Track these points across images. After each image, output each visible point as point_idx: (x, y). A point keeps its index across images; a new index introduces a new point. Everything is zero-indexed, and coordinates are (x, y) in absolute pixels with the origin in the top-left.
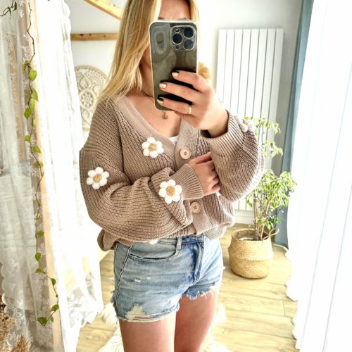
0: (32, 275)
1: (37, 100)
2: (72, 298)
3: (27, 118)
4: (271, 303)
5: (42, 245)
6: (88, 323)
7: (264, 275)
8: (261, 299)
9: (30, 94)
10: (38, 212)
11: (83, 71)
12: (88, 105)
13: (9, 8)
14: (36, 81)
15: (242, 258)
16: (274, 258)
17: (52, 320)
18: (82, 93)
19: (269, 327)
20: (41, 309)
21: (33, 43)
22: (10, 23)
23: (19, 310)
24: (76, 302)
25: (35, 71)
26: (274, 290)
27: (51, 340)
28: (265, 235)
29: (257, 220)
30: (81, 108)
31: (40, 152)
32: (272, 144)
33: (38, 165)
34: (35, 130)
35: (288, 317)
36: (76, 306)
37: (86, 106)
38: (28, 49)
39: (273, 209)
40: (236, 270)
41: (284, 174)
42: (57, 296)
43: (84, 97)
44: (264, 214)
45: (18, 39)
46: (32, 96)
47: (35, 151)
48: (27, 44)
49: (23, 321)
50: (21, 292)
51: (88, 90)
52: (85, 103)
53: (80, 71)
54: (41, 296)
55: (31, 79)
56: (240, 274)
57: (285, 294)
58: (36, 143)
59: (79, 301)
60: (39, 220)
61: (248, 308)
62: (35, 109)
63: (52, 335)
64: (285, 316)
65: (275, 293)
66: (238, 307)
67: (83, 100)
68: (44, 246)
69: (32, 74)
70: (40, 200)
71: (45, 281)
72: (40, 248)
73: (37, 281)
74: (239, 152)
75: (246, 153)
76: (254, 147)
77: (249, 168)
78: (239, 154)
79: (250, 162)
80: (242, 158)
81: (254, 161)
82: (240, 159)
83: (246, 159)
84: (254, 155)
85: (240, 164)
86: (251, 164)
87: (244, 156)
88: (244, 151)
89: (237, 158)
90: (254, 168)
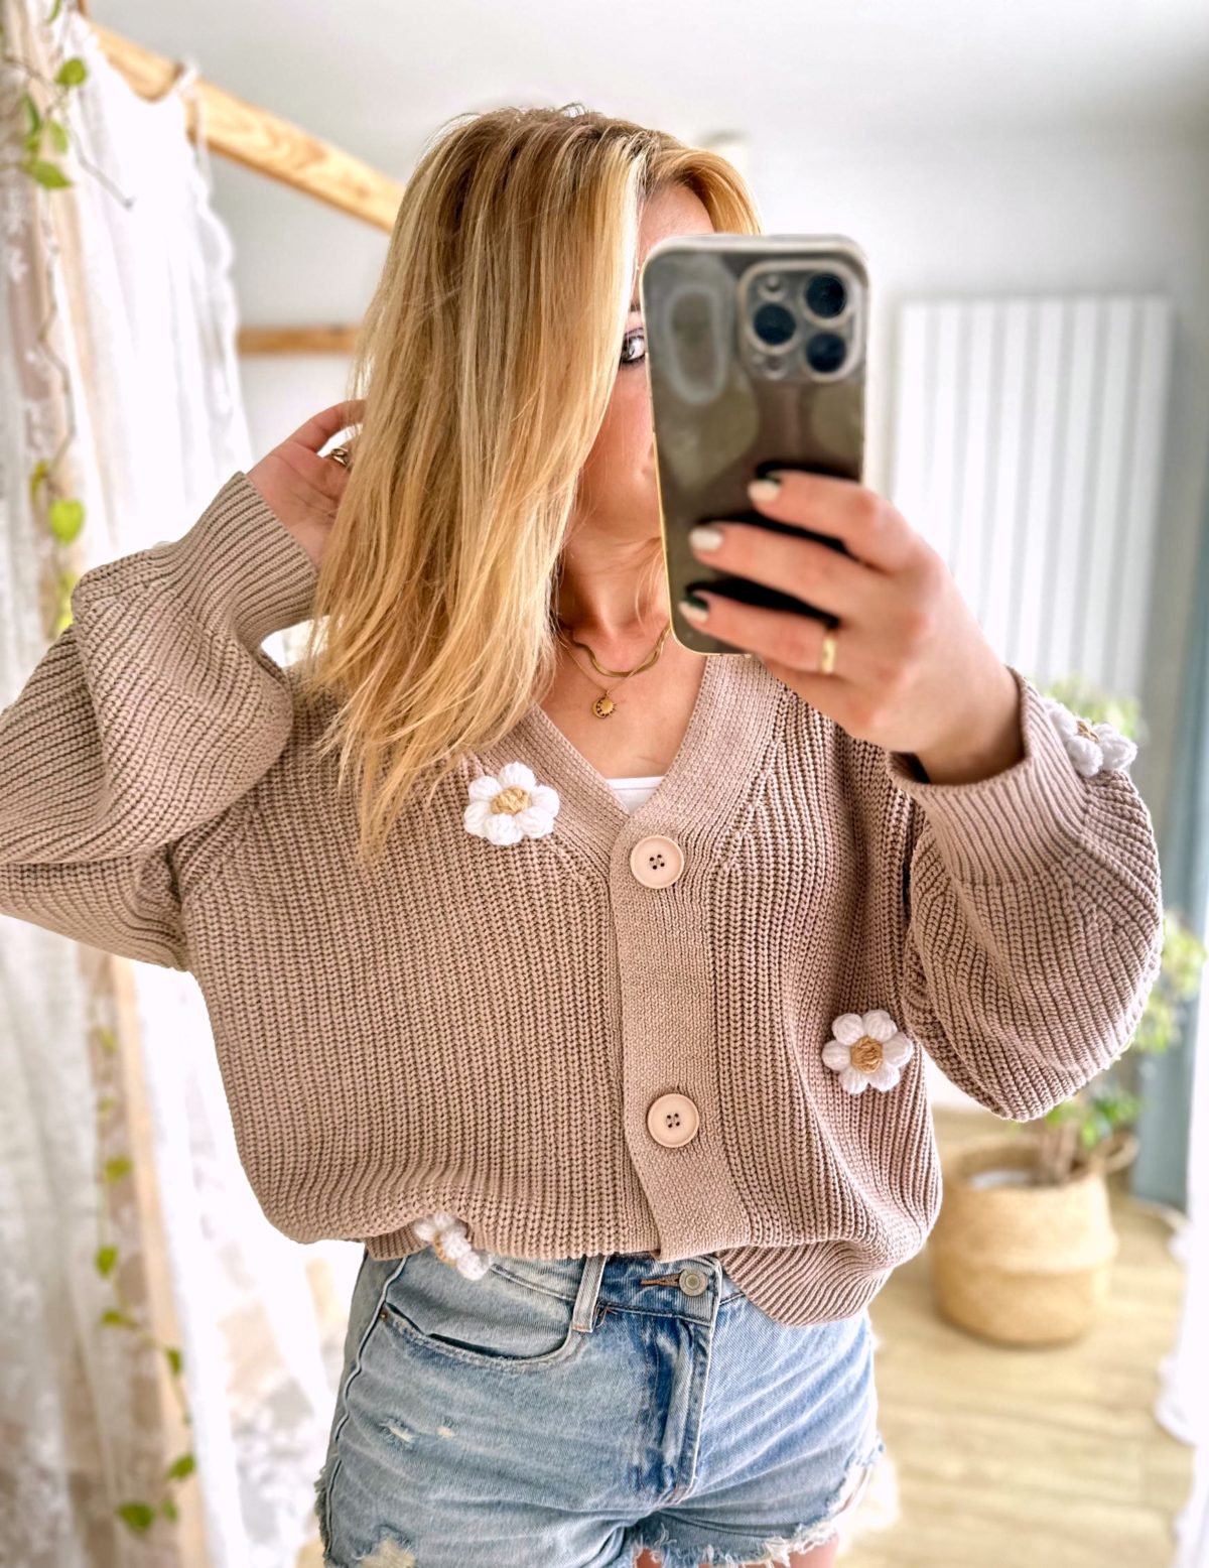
0: (92, 1332)
4: (1091, 1453)
5: (126, 1213)
7: (1067, 1331)
10: (108, 1076)
17: (172, 1513)
20: (133, 1470)
23: (44, 1474)
28: (1077, 1166)
35: (1157, 1509)
49: (56, 1518)
50: (48, 1401)
54: (130, 1420)
57: (1150, 1412)
60: (114, 1115)
61: (995, 1468)
64: (1143, 1505)
65: (1115, 1408)
68: (136, 1216)
69: (61, 515)
70: (114, 1032)
71: (144, 1358)
72: (121, 1224)
73: (111, 1358)
74: (1069, 864)
75: (1103, 866)
76: (1135, 838)
77: (1118, 938)
78: (1071, 871)
79: (1123, 913)
80: (1084, 888)
81: (1141, 907)
82: (1074, 898)
83: (1104, 898)
84: (1139, 876)
85: (1075, 919)
86: (1128, 918)
87: (1092, 882)
88: (1091, 856)
89: (1060, 891)
90: (1142, 938)
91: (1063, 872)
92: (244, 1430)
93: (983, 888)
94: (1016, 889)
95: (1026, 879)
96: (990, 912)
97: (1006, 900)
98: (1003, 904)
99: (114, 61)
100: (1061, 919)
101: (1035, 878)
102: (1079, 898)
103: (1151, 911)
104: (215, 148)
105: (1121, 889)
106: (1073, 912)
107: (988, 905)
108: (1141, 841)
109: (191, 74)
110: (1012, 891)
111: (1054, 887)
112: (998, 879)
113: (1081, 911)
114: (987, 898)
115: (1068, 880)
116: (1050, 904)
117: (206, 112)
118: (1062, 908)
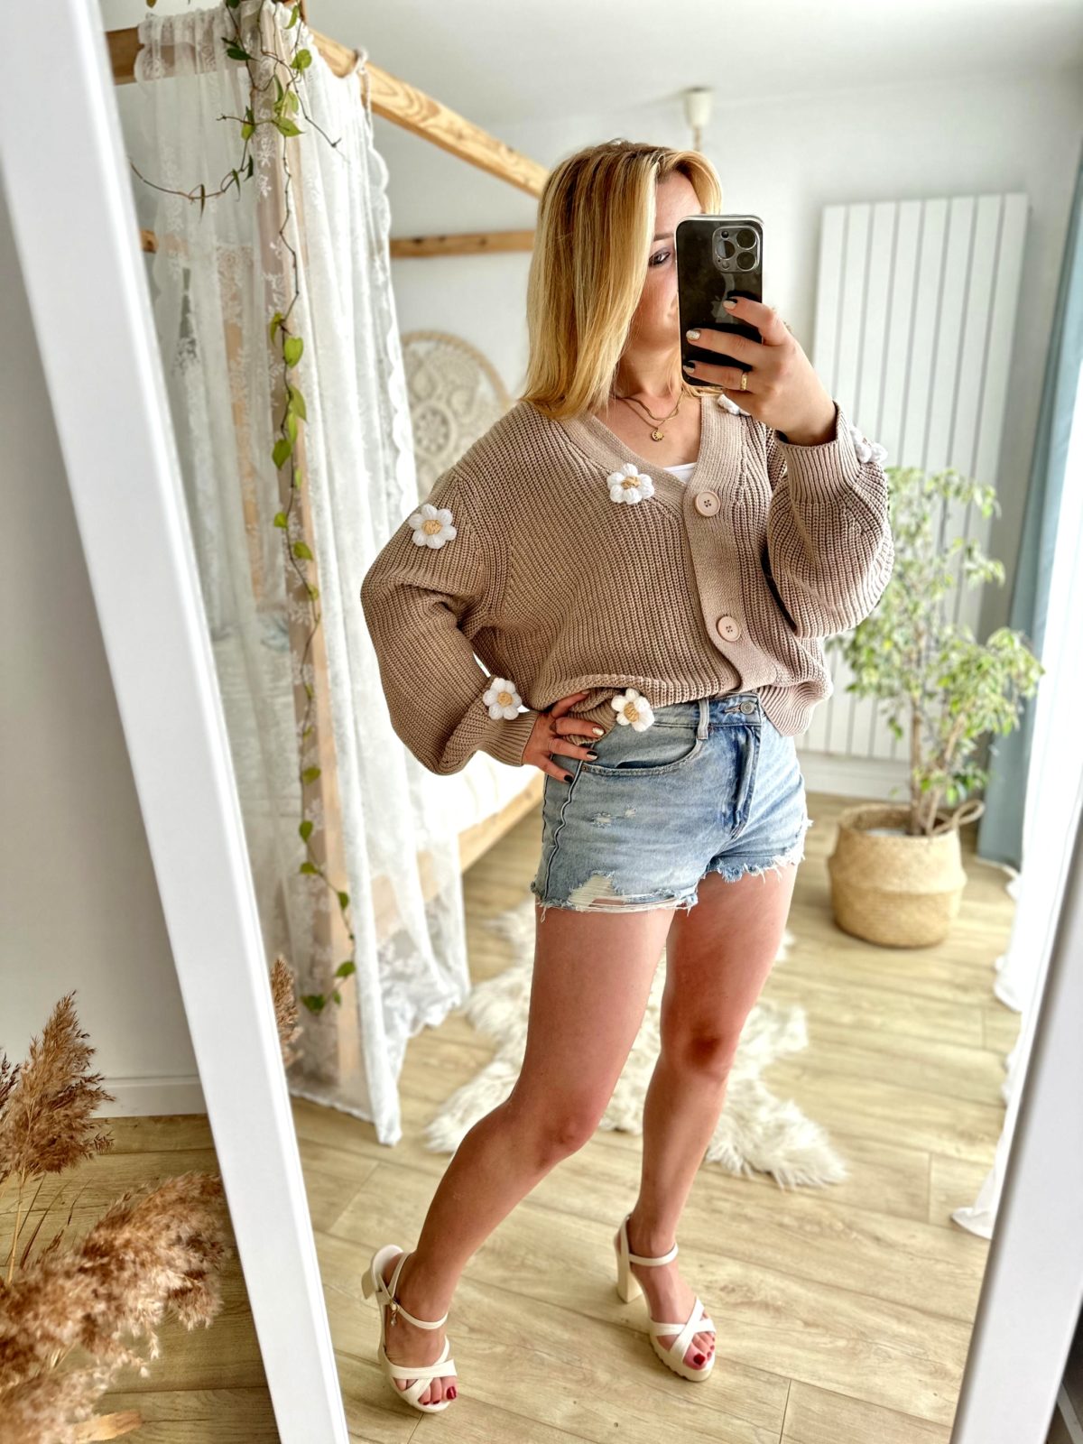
0: (291, 880)
1: (304, 417)
2: (390, 955)
3: (279, 467)
4: (945, 1014)
5: (315, 804)
6: (428, 1027)
7: (930, 938)
8: (917, 1001)
9: (286, 403)
10: (307, 716)
11: (421, 348)
12: (433, 448)
13: (235, 174)
14: (300, 367)
15: (866, 885)
16: (967, 895)
17: (338, 1000)
18: (419, 410)
19: (932, 1073)
20: (311, 973)
21: (295, 266)
22: (236, 213)
24: (399, 964)
25: (300, 340)
26: (959, 980)
27: (334, 1058)
29: (918, 777)
30: (417, 457)
31: (311, 558)
32: (969, 551)
33: (305, 593)
34: (298, 500)
35: (993, 1051)
36: (399, 976)
37: (427, 449)
38: (280, 281)
40: (849, 920)
41: (999, 637)
42: (352, 937)
43: (422, 424)
44: (940, 762)
45: (257, 256)
46: (290, 407)
47: (300, 557)
48: (278, 267)
51: (433, 402)
52: (425, 443)
53: (414, 346)
54: (310, 940)
55: (288, 362)
56: (860, 930)
57: (990, 991)
58: (300, 535)
59: (406, 965)
60: (309, 737)
62: (299, 440)
63: (336, 1045)
64: (984, 1048)
65: (964, 988)
66: (847, 1018)
67: (420, 434)
68: (322, 808)
69: (291, 349)
70: (312, 686)
71: (323, 899)
72: (311, 811)
73: (302, 899)
74: (846, 497)
75: (861, 500)
77: (862, 538)
78: (846, 501)
79: (867, 524)
80: (850, 510)
81: (876, 523)
82: (846, 513)
83: (859, 516)
85: (844, 523)
89: (840, 510)
90: (874, 540)
91: (842, 501)
92: (381, 956)
93: (804, 504)
94: (819, 506)
95: (825, 502)
96: (806, 517)
98: (813, 513)
99: (322, 52)
100: (838, 523)
101: (830, 502)
103: (880, 527)
104: (377, 108)
107: (805, 513)
109: (365, 57)
111: (837, 507)
112: (812, 500)
113: (848, 520)
114: (806, 509)
115: (844, 505)
117: (372, 84)
118: (839, 518)
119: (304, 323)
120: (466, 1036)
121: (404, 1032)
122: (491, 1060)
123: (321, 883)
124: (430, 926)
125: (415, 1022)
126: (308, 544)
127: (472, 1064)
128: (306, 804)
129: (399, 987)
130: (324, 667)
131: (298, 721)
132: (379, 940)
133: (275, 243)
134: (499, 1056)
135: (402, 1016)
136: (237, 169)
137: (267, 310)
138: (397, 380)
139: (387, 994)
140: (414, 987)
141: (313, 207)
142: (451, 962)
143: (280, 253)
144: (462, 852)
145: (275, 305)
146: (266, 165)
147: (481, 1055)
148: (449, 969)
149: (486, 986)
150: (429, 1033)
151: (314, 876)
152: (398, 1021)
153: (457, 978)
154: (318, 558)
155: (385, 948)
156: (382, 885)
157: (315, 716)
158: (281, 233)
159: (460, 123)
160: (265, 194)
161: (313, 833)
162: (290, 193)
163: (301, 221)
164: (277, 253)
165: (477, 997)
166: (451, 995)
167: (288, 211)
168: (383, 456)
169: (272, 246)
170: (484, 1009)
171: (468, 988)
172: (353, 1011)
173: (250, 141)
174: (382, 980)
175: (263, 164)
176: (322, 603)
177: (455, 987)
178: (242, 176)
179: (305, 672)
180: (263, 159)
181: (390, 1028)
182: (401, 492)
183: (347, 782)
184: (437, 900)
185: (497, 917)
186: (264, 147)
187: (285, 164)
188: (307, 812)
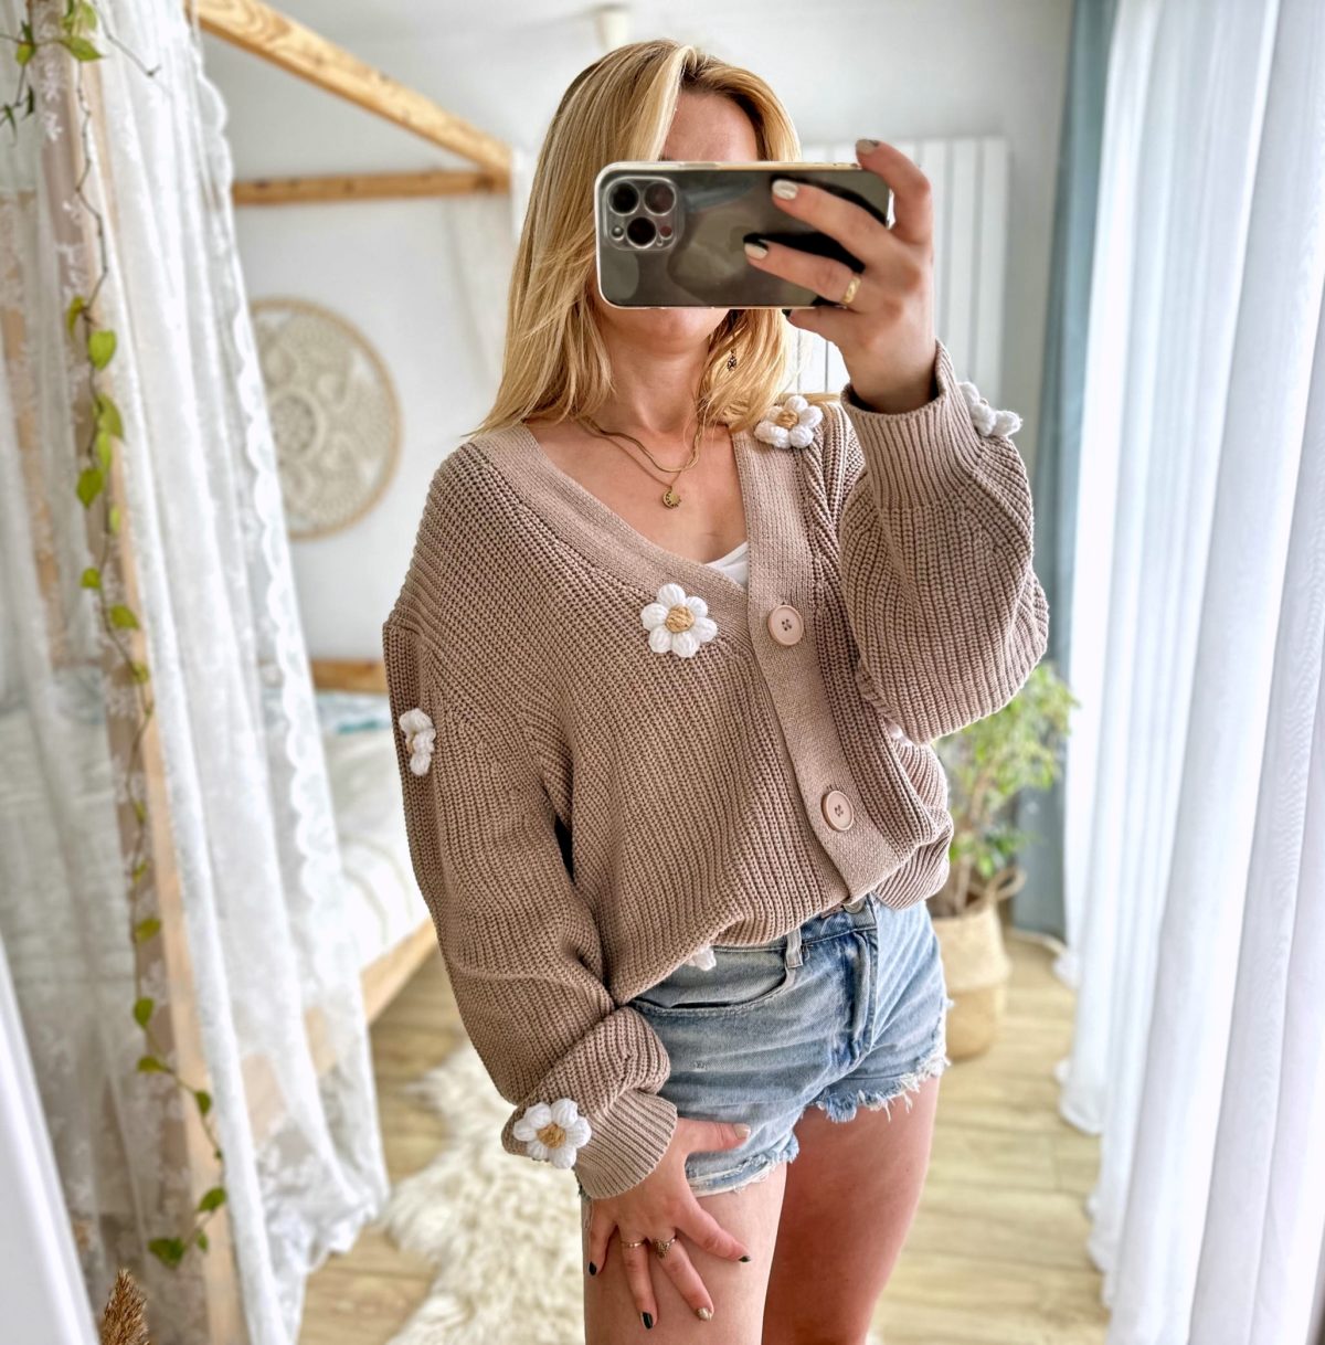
0: (124, 1081)
1: (121, 436)
2: (273, 1162)
3: (87, 505)
5: (155, 970)
6: (334, 1255)
9: (94, 417)
10: (139, 846)
13: (8, 110)
14: (113, 369)
17: (202, 1244)
20: (161, 1207)
21: (101, 233)
22: (11, 160)
24: (287, 1176)
25: (112, 332)
28: (972, 898)
31: (136, 626)
33: (132, 674)
34: (115, 548)
35: (1071, 1193)
36: (288, 1191)
38: (80, 254)
39: (998, 800)
42: (219, 1155)
45: (44, 218)
46: (101, 423)
47: (120, 625)
48: (75, 235)
54: (157, 1161)
55: (95, 362)
58: (120, 596)
59: (297, 1175)
60: (143, 878)
62: (114, 467)
63: (203, 1303)
64: (1059, 1190)
68: (164, 973)
69: (98, 345)
70: (144, 803)
71: (173, 1102)
72: (150, 979)
73: (141, 1104)
74: (963, 492)
75: (988, 495)
76: (1014, 482)
77: (997, 556)
78: (964, 498)
79: (1001, 535)
80: (972, 511)
81: (1015, 533)
82: (966, 518)
83: (987, 521)
84: (1015, 508)
85: (965, 535)
86: (1005, 540)
87: (979, 507)
88: (980, 487)
89: (955, 513)
90: (1016, 560)
91: (958, 499)
92: (261, 1168)
93: (897, 510)
94: (923, 511)
95: (931, 503)
96: (902, 531)
97: (916, 520)
98: (913, 525)
100: (955, 535)
101: (937, 502)
102: (969, 518)
103: (1023, 537)
105: (1000, 515)
106: (964, 529)
107: (901, 526)
108: (1018, 485)
110: (920, 513)
111: (951, 510)
112: (910, 503)
113: (970, 529)
114: (901, 520)
115: (961, 504)
116: (948, 523)
118: (956, 527)
119: (116, 307)
120: (389, 1261)
121: (301, 1266)
122: (427, 1294)
123: (168, 1081)
124: (327, 1110)
125: (315, 1250)
126: (132, 606)
127: (400, 1303)
128: (141, 971)
129: (290, 1207)
130: (160, 773)
131: (125, 852)
132: (257, 1145)
133: (71, 203)
134: (438, 1285)
135: (296, 1244)
136: (11, 103)
137: (62, 294)
138: (250, 378)
139: (272, 1216)
140: (311, 1201)
141: (124, 155)
142: (360, 1158)
143: (78, 216)
144: (367, 992)
145: (73, 286)
146: (53, 99)
147: (412, 1287)
148: (357, 1167)
149: (411, 1185)
150: (336, 1263)
151: (157, 1073)
152: (290, 1253)
153: (371, 1180)
154: (146, 624)
155: (266, 1154)
156: (257, 1068)
157: (150, 844)
158: (78, 189)
159: (318, 44)
160: (54, 137)
161: (155, 1012)
162: (90, 137)
163: (108, 173)
164: (73, 216)
165: (401, 1201)
166: (362, 1205)
167: (88, 162)
168: (234, 478)
169: (66, 206)
170: (411, 1220)
171: (385, 1191)
172: (226, 1255)
173: (28, 68)
174: (265, 1199)
175: (49, 97)
176: (155, 685)
177: (368, 1192)
178: (19, 112)
179: (133, 783)
180: (50, 90)
181: (279, 1263)
182: (262, 526)
183: (201, 936)
184: (335, 1072)
185: (417, 1078)
186: (50, 74)
187: (81, 99)
188: (144, 983)
